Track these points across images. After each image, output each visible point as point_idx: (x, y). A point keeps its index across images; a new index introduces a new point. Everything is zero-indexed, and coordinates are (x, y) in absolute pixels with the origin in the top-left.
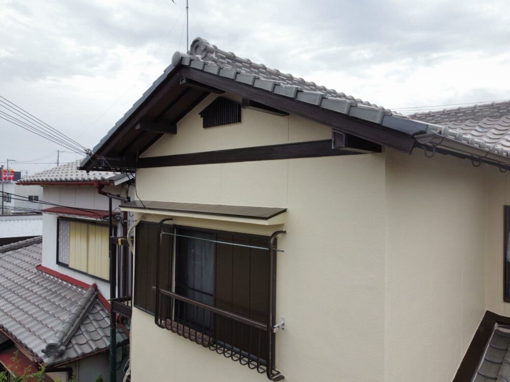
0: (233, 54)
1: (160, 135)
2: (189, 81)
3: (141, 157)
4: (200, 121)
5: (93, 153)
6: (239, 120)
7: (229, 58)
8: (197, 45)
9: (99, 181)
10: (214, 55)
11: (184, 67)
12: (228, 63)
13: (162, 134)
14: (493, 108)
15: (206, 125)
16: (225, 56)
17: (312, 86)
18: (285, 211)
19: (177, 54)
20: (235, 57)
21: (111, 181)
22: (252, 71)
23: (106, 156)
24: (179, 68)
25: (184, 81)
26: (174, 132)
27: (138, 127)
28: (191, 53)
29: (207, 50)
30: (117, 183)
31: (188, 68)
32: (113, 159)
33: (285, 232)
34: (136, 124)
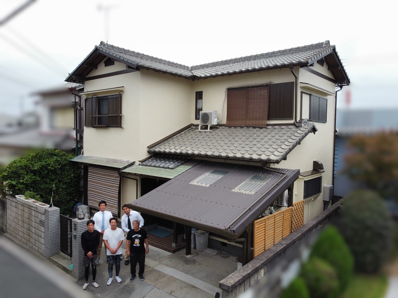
0: (113, 45)
1: (92, 69)
2: (99, 53)
3: (86, 77)
4: (104, 64)
5: (71, 74)
6: (114, 64)
7: (111, 46)
8: (102, 43)
9: (70, 88)
10: (106, 46)
11: (98, 49)
12: (111, 48)
13: (93, 69)
14: (213, 64)
15: (106, 66)
16: (110, 46)
17: (143, 55)
18: (123, 87)
19: (96, 46)
20: (113, 46)
21: (75, 88)
22: (119, 50)
23: (75, 76)
24: (96, 49)
25: (98, 53)
26: (97, 68)
27: (85, 66)
28: (100, 45)
29: (104, 45)
30: (77, 89)
31: (99, 50)
32: (77, 77)
33: (123, 92)
34: (85, 65)
